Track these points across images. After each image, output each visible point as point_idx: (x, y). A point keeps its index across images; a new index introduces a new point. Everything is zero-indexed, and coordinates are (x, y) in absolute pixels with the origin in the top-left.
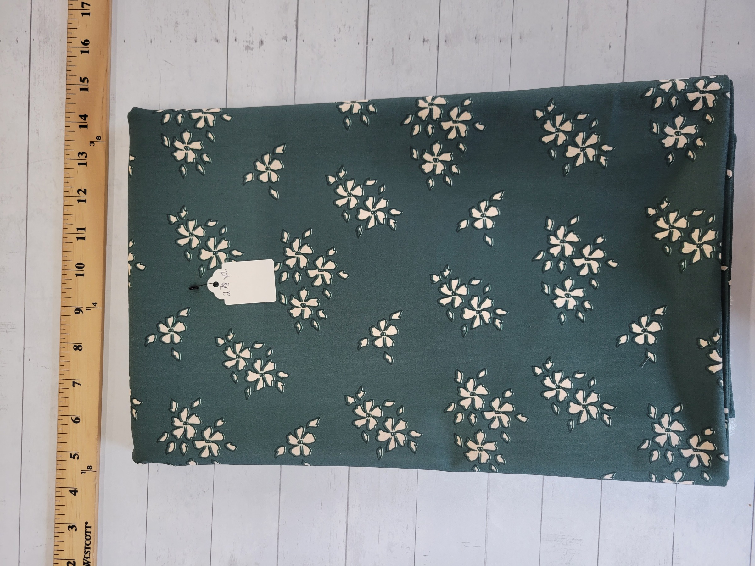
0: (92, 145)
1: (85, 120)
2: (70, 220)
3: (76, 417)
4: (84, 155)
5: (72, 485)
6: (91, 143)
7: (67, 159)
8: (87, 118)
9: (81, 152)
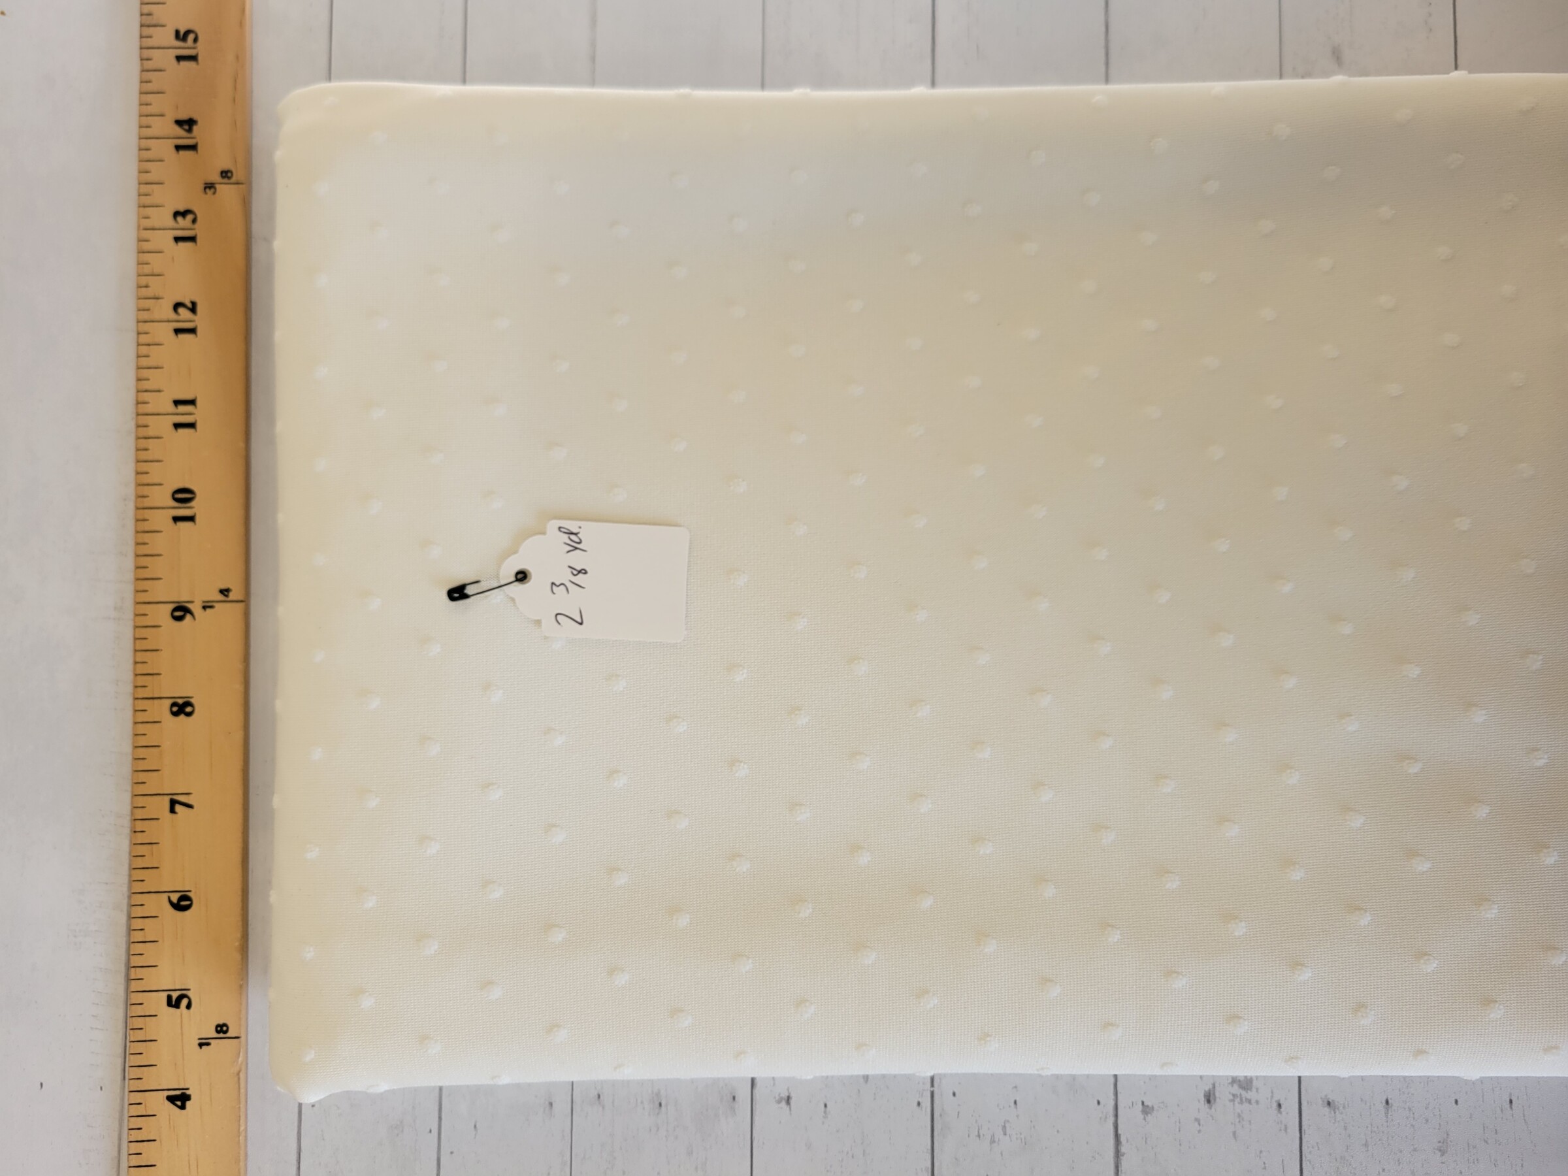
0: (209, 192)
1: (190, 130)
2: (156, 379)
3: (178, 895)
4: (190, 217)
5: (172, 1081)
6: (205, 188)
7: (145, 229)
8: (195, 128)
9: (182, 209)
